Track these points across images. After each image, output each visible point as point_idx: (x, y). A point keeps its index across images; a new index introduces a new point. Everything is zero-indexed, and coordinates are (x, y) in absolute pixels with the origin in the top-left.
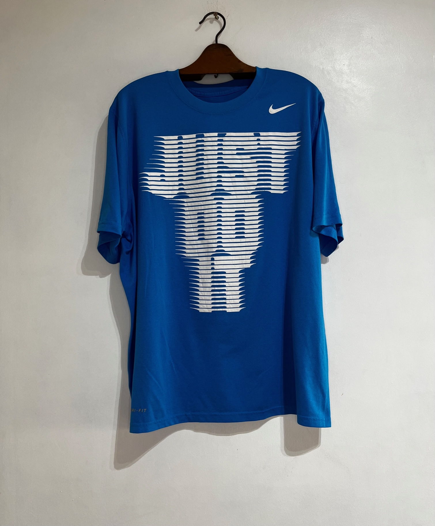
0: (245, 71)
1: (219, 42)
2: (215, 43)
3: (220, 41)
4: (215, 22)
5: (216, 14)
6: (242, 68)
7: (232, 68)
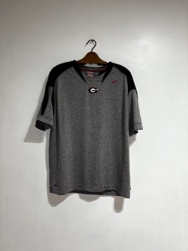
3: (93, 51)
4: (92, 43)
5: (92, 40)
6: (101, 62)
7: (97, 62)
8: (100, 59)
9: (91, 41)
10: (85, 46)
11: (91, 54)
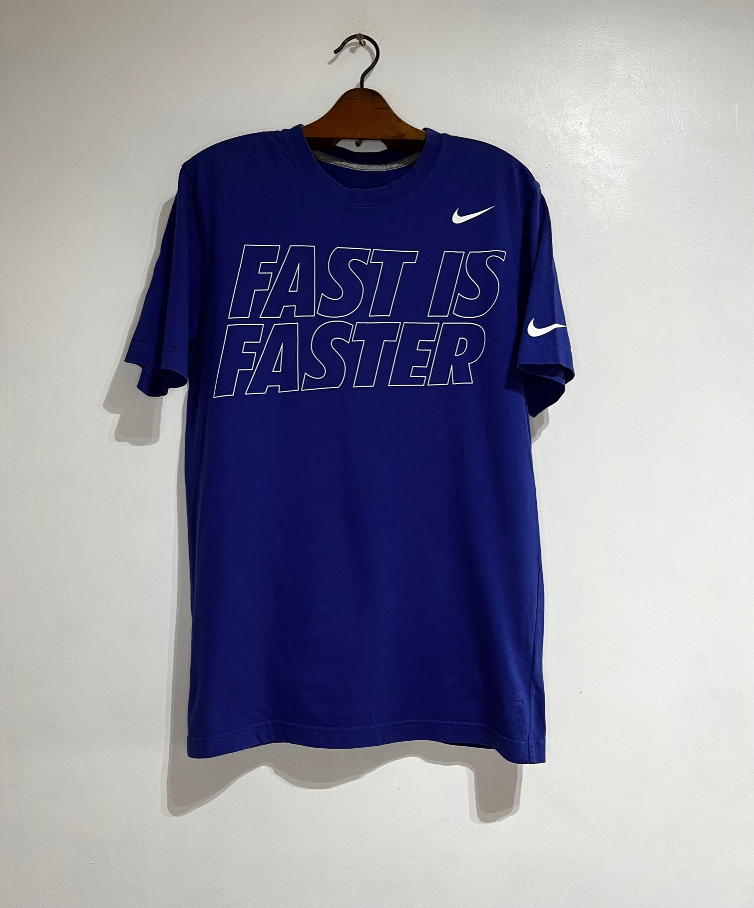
0: (406, 138)
1: (365, 86)
2: (359, 86)
3: (368, 85)
4: (360, 51)
5: (362, 38)
6: (402, 131)
7: (386, 131)
8: (399, 120)
9: (355, 40)
10: (330, 63)
11: (359, 96)
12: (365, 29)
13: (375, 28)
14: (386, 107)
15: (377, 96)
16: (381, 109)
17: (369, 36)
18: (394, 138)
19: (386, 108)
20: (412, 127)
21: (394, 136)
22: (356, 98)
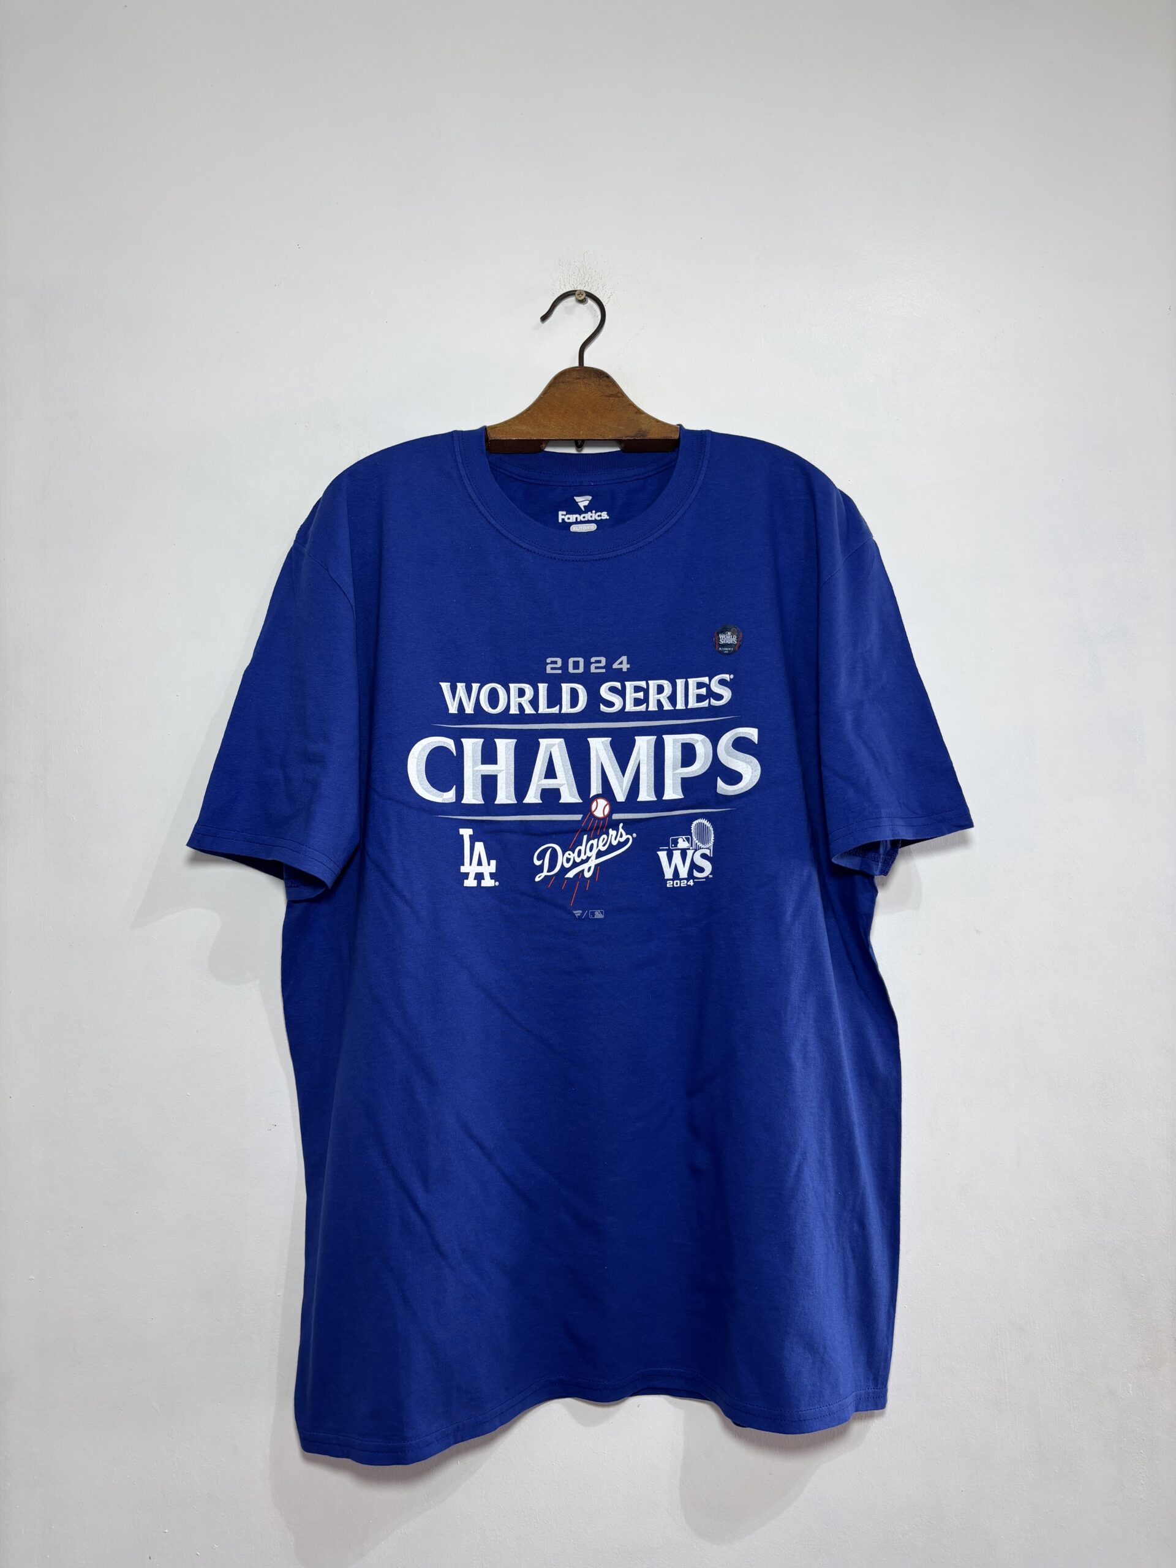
0: (650, 436)
1: (586, 364)
2: (576, 364)
3: (590, 360)
5: (580, 296)
6: (644, 427)
7: (621, 428)
10: (534, 334)
11: (578, 379)
12: (586, 279)
13: (601, 278)
14: (618, 393)
15: (605, 379)
16: (612, 395)
17: (593, 292)
18: (631, 437)
19: (619, 395)
20: (658, 421)
21: (633, 434)
22: (575, 381)
